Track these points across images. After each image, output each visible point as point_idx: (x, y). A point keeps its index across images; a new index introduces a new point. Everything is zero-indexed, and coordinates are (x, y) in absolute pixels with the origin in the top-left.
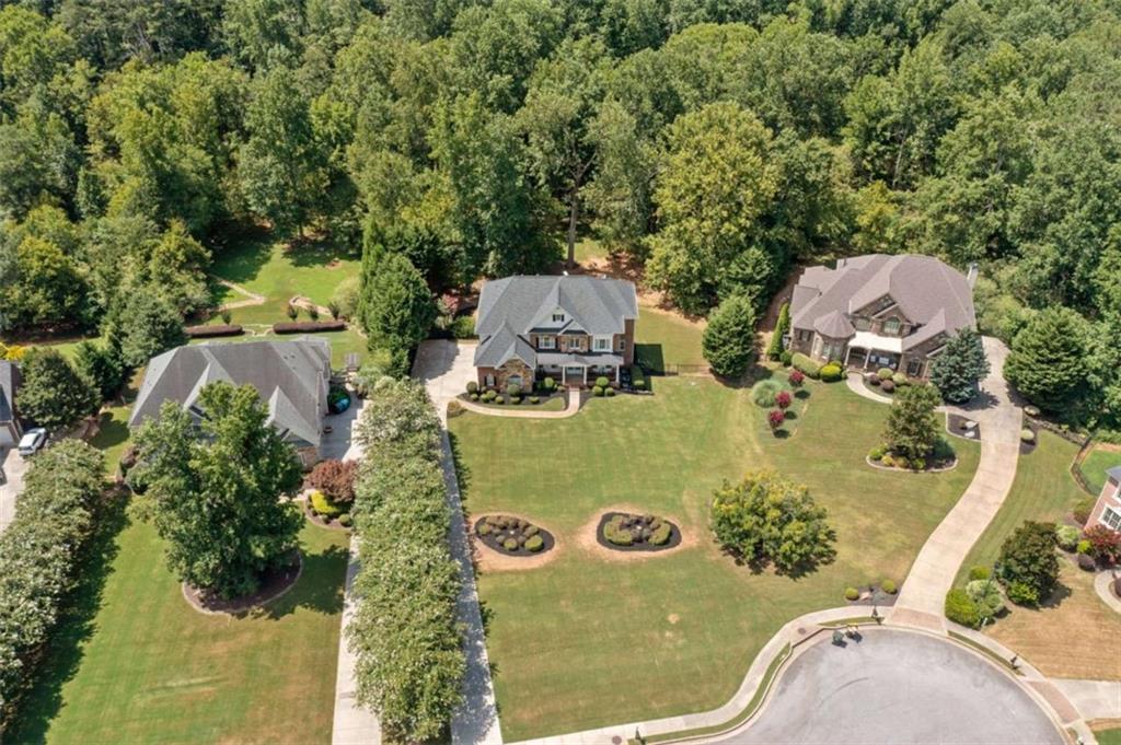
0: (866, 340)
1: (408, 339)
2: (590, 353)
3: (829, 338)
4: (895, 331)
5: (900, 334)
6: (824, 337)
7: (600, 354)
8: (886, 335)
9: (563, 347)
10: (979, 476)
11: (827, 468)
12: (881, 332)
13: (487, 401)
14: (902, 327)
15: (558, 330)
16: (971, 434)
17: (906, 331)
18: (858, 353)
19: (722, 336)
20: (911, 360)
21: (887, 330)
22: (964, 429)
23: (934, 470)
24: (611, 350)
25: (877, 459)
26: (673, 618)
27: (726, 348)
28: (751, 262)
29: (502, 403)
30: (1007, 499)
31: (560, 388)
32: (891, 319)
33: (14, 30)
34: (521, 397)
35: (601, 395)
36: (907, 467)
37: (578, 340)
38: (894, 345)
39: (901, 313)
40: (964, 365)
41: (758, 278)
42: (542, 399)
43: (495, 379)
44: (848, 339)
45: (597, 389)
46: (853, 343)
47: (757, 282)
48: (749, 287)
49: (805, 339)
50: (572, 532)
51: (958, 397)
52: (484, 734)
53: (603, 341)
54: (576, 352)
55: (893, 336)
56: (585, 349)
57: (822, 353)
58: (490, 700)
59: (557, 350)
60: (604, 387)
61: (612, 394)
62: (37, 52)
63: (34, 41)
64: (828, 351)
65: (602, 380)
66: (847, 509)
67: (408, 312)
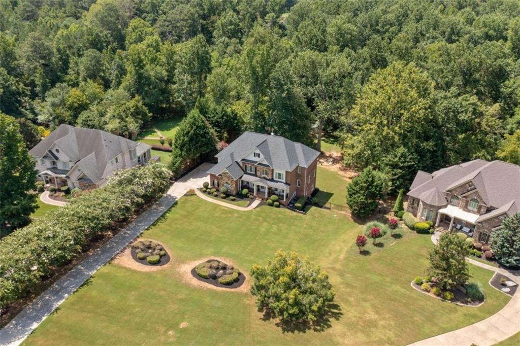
0: (453, 211)
1: (184, 153)
2: (272, 180)
3: (427, 204)
4: (475, 210)
5: (479, 212)
6: (424, 204)
7: (277, 182)
8: (469, 211)
9: (258, 174)
10: (494, 319)
11: (376, 278)
12: (466, 208)
13: (209, 193)
14: (480, 207)
15: (256, 162)
16: (508, 290)
17: (483, 210)
18: (446, 219)
19: (355, 188)
20: (482, 231)
21: (470, 208)
22: (504, 285)
23: (459, 303)
24: (284, 181)
25: (420, 284)
26: (183, 325)
27: (356, 196)
28: (399, 155)
29: (216, 196)
30: (506, 341)
31: (251, 196)
32: (473, 200)
33: (134, 26)
34: (227, 195)
35: (271, 205)
36: (438, 295)
37: (266, 171)
38: (472, 218)
39: (479, 196)
40: (514, 238)
41: (402, 165)
42: (237, 199)
43: (218, 183)
44: (440, 208)
45: (270, 201)
46: (442, 211)
47: (401, 168)
48: (395, 170)
49: (416, 205)
50: (183, 261)
51: (508, 262)
52: (11, 342)
53: (280, 174)
54: (264, 178)
55: (474, 212)
56: (270, 177)
57: (422, 215)
58: (35, 325)
59: (255, 175)
60: (274, 201)
61: (278, 207)
62: (140, 35)
63: (140, 31)
64: (425, 214)
65: (274, 197)
66: (367, 305)
67: (186, 139)
